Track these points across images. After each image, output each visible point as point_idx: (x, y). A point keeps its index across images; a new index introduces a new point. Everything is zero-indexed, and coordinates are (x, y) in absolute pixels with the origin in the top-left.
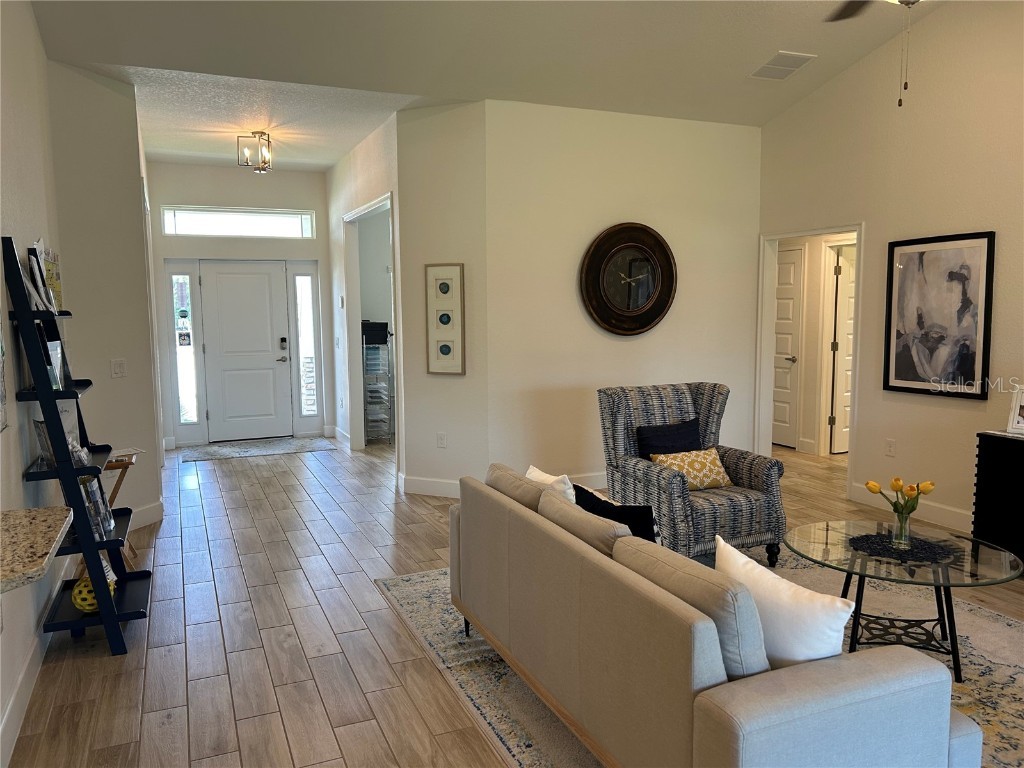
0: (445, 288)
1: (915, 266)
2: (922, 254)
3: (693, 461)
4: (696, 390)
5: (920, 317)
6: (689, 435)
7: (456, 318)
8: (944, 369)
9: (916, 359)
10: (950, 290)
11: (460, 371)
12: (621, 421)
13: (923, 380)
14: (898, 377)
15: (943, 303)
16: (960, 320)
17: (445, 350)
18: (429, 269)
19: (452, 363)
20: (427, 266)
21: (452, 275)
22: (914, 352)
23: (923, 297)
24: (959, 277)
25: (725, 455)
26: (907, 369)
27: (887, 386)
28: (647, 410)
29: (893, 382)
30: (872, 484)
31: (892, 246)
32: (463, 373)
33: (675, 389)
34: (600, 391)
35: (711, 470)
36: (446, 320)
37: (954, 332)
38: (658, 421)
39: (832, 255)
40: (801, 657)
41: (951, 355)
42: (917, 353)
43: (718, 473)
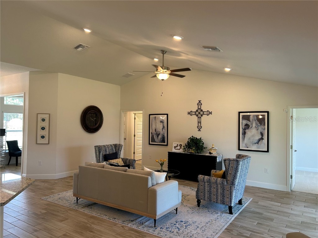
0: (43, 120)
1: (154, 119)
2: (155, 117)
3: (117, 161)
4: (115, 145)
5: (155, 130)
6: (115, 156)
7: (47, 128)
8: (160, 140)
9: (155, 138)
10: (161, 124)
11: (48, 143)
12: (101, 153)
13: (156, 142)
14: (151, 142)
15: (159, 127)
16: (163, 130)
17: (43, 137)
18: (39, 115)
19: (45, 141)
20: (38, 114)
21: (46, 117)
22: (154, 137)
23: (156, 125)
24: (162, 122)
25: (123, 159)
26: (153, 140)
27: (149, 144)
28: (106, 150)
29: (151, 143)
30: (157, 160)
31: (150, 115)
32: (49, 143)
33: (111, 145)
34: (95, 146)
35: (121, 163)
36: (43, 128)
37: (162, 133)
38: (108, 153)
39: (134, 115)
40: (160, 183)
41: (161, 137)
42: (155, 137)
43: (122, 163)
